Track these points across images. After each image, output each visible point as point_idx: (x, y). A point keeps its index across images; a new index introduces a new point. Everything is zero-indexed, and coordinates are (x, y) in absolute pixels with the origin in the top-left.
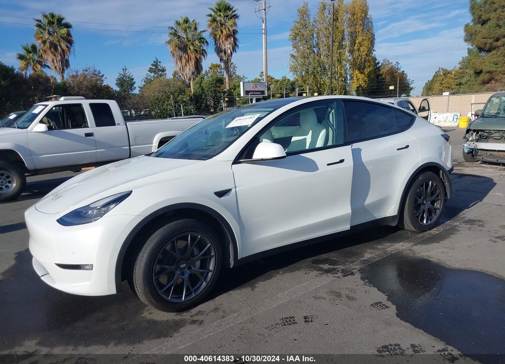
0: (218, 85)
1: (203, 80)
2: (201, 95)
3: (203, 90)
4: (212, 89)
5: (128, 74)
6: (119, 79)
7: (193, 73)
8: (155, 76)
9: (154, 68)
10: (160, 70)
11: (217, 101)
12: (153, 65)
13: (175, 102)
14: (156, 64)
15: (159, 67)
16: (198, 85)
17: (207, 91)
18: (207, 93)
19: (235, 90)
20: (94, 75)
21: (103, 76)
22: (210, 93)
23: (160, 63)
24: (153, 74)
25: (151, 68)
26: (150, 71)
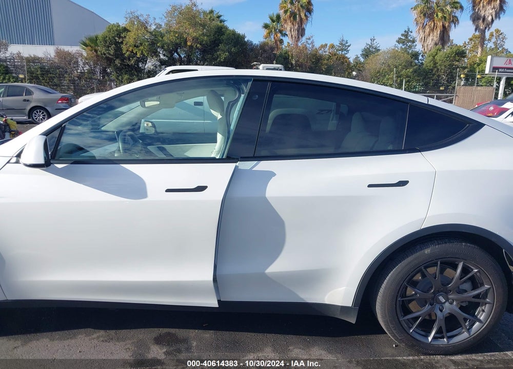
0: (457, 58)
1: (439, 52)
2: (432, 70)
3: (435, 63)
4: (447, 63)
5: (376, 44)
6: (365, 50)
7: (436, 44)
8: (403, 47)
9: (403, 38)
10: (410, 41)
11: (452, 78)
12: (402, 35)
13: (397, 77)
14: (406, 34)
15: (409, 38)
16: (431, 58)
17: (440, 65)
18: (439, 67)
19: (479, 65)
20: (341, 44)
21: (349, 46)
22: (443, 67)
23: (411, 32)
24: (401, 45)
25: (400, 39)
26: (398, 42)
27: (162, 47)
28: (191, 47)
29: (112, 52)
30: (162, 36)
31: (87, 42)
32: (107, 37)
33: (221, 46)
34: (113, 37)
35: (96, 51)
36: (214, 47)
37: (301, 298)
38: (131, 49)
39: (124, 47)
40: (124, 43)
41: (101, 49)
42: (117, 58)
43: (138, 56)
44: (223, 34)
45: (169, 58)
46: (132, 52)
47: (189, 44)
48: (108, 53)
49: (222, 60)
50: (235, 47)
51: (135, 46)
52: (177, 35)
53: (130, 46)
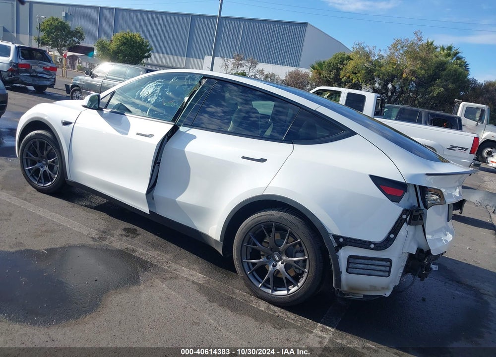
27: (378, 76)
28: (406, 79)
29: (332, 76)
30: (381, 66)
31: (316, 66)
32: (331, 63)
33: (438, 81)
34: (337, 64)
35: (320, 74)
36: (431, 82)
37: (195, 226)
38: (348, 75)
39: (342, 73)
40: (344, 69)
41: (324, 73)
42: (335, 81)
43: (353, 82)
44: (444, 70)
45: (383, 87)
46: (349, 77)
47: (404, 76)
48: (329, 77)
49: (435, 95)
50: (453, 83)
51: (353, 73)
52: (395, 67)
53: (348, 72)
